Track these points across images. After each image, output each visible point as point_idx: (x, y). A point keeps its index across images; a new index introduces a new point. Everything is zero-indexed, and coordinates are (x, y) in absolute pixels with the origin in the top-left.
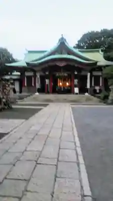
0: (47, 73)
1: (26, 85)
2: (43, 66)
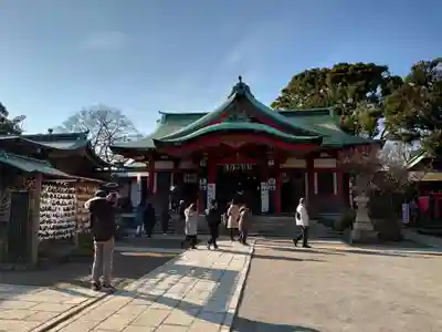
0: (203, 164)
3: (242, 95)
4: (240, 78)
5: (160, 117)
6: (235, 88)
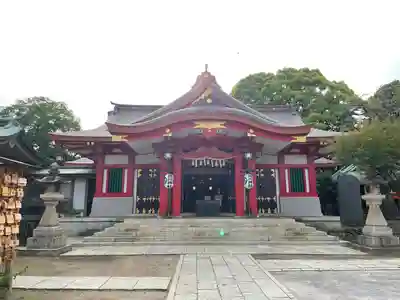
0: (168, 156)
1: (104, 191)
2: (157, 140)
5: (112, 108)
6: (199, 78)
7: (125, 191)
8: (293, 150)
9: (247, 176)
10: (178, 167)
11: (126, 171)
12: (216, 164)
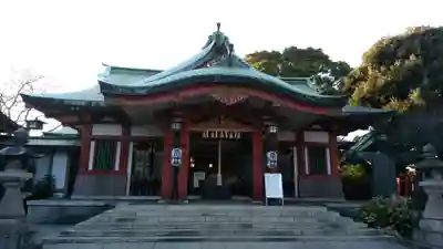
0: (176, 127)
1: (90, 168)
3: (220, 47)
4: (219, 25)
6: (211, 38)
7: (117, 168)
8: (314, 127)
9: (269, 154)
10: (186, 140)
11: (119, 144)
12: (231, 136)
